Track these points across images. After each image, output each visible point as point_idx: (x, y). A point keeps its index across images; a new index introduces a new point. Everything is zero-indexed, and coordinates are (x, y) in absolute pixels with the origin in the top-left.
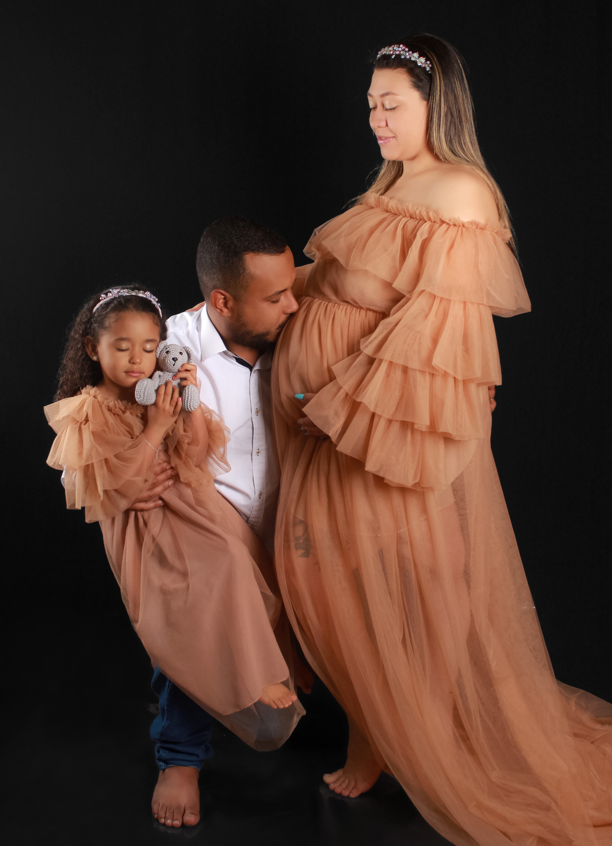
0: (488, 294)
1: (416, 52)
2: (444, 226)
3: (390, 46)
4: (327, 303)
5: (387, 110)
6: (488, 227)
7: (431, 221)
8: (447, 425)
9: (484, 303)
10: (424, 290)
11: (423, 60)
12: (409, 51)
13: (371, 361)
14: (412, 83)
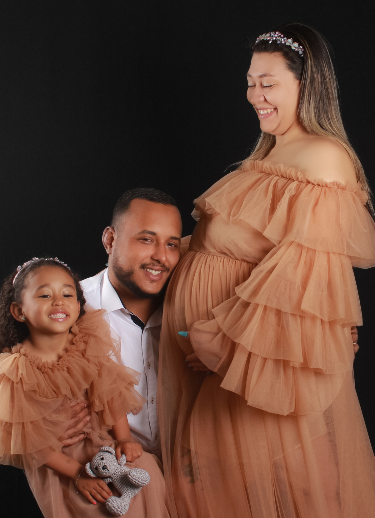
0: (348, 246)
1: (290, 38)
2: (310, 185)
3: (267, 33)
4: (207, 255)
5: (264, 87)
6: (348, 187)
7: (299, 181)
8: (317, 362)
9: (345, 253)
10: (294, 241)
11: (296, 45)
12: (284, 37)
13: (246, 305)
14: (287, 65)
